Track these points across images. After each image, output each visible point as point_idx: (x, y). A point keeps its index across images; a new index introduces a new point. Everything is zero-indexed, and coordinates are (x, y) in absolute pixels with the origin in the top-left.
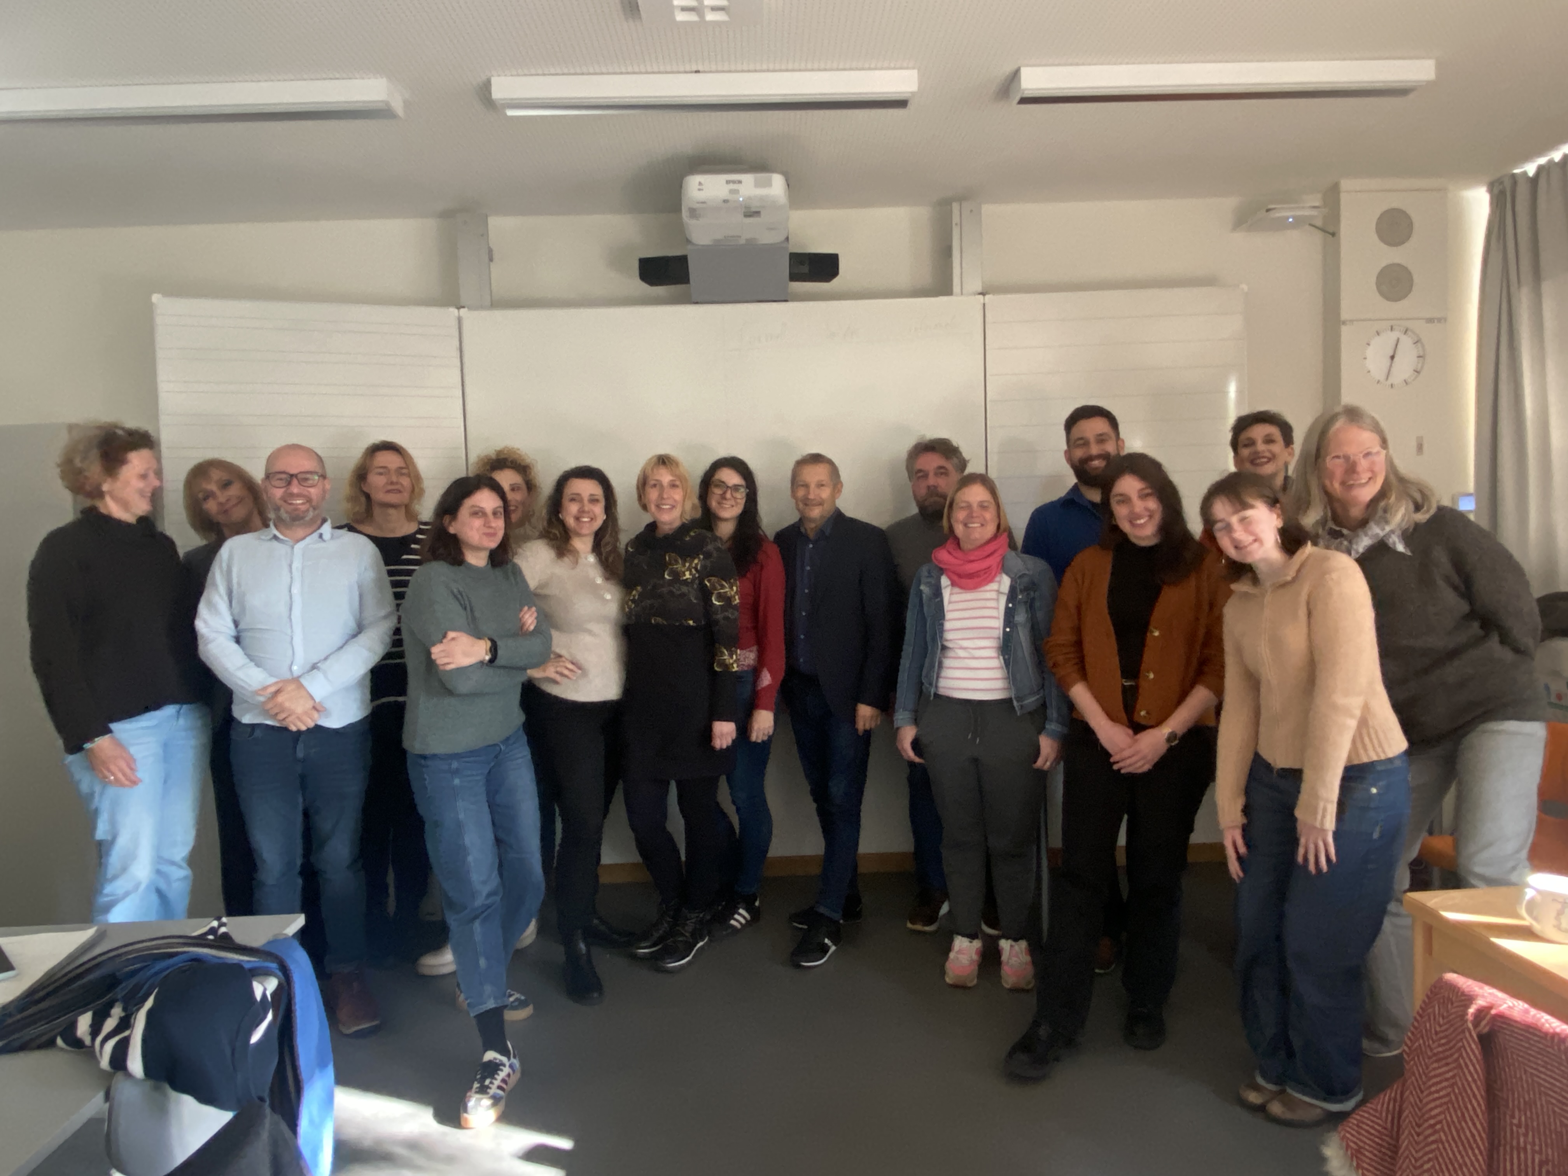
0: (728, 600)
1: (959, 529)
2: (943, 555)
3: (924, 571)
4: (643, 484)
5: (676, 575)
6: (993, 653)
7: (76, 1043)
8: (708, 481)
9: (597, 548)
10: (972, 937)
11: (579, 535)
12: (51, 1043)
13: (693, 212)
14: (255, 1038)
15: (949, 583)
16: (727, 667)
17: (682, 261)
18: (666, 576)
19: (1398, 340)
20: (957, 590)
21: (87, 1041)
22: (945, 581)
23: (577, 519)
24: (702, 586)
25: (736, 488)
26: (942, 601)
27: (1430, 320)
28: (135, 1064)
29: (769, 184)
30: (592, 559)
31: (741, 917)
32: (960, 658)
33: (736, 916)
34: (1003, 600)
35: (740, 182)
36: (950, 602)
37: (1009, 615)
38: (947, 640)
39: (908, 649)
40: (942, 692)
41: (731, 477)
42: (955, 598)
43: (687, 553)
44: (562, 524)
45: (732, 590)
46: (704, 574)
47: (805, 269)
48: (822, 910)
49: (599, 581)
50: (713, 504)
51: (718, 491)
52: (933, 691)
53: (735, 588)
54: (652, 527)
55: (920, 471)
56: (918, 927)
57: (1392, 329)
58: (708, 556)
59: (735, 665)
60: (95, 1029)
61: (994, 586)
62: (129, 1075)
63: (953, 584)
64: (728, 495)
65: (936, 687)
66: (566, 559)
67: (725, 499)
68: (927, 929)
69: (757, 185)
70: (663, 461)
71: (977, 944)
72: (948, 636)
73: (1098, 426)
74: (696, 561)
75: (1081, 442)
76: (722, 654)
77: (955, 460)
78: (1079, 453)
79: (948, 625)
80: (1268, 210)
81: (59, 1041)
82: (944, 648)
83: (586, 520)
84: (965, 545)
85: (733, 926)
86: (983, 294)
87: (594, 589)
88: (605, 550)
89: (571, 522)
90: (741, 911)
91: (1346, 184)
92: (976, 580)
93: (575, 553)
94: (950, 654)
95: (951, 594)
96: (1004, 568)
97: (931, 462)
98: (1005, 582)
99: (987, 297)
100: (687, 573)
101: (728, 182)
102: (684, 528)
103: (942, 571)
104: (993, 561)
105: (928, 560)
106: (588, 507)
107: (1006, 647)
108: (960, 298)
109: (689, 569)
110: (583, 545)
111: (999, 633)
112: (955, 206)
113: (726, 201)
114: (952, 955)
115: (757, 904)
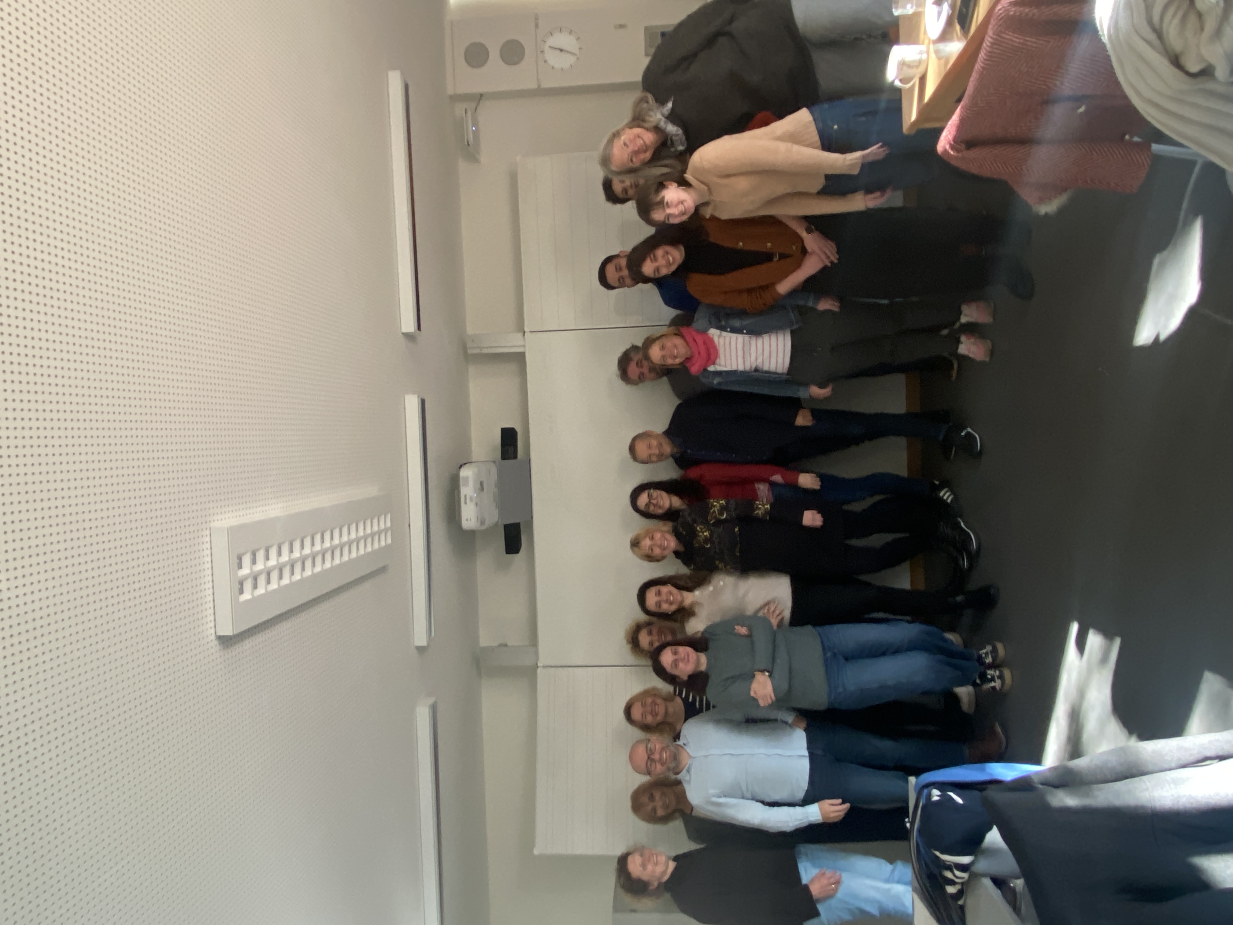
0: (723, 509)
1: (678, 361)
2: (694, 369)
3: (704, 380)
4: (650, 558)
5: (706, 540)
6: (760, 341)
7: (960, 894)
8: (646, 514)
9: (690, 589)
10: (958, 342)
11: (682, 602)
12: (962, 908)
13: (482, 523)
14: (959, 800)
15: (712, 366)
16: (766, 512)
17: (507, 527)
18: (709, 546)
19: (550, 47)
20: (718, 361)
21: (958, 887)
22: (711, 368)
23: (671, 603)
24: (714, 525)
25: (649, 496)
26: (726, 372)
27: (537, 26)
28: (965, 860)
29: (466, 479)
30: (697, 593)
31: (946, 495)
32: (763, 361)
33: (945, 498)
34: (724, 334)
35: (465, 496)
36: (726, 366)
37: (734, 330)
38: (751, 367)
39: (757, 390)
40: (785, 370)
41: (643, 500)
42: (723, 363)
43: (693, 533)
44: (675, 613)
45: (717, 504)
46: (706, 522)
47: (511, 449)
48: (941, 437)
49: (711, 588)
50: (660, 511)
51: (652, 508)
52: (784, 376)
53: (715, 504)
54: (677, 554)
55: (639, 378)
56: (954, 373)
57: (542, 52)
58: (695, 521)
59: (766, 506)
60: (952, 883)
61: (716, 340)
62: (972, 863)
63: (714, 363)
64: (655, 502)
65: (782, 374)
66: (696, 610)
67: (657, 504)
68: (956, 366)
69: (466, 484)
70: (635, 544)
71: (963, 338)
72: (748, 368)
73: (610, 269)
74: (698, 528)
75: (621, 281)
76: (757, 514)
77: (632, 354)
78: (628, 281)
79: (741, 368)
80: (468, 145)
81: (960, 902)
82: (756, 370)
83: (672, 598)
84: (688, 355)
85: (952, 501)
86: (524, 333)
87: (716, 593)
88: (690, 584)
89: (674, 608)
90: (942, 494)
91: (450, 91)
92: (711, 350)
93: (693, 605)
94: (760, 366)
95: (720, 365)
96: (704, 332)
97: (633, 370)
98: (714, 332)
99: (526, 329)
100: (705, 534)
101: (466, 503)
102: (677, 534)
103: (705, 370)
104: (699, 339)
105: (697, 378)
106: (664, 597)
107: (755, 332)
108: (527, 348)
109: (703, 533)
110: (689, 598)
111: (747, 337)
112: (470, 351)
113: (476, 504)
114: (971, 356)
115: (937, 483)
